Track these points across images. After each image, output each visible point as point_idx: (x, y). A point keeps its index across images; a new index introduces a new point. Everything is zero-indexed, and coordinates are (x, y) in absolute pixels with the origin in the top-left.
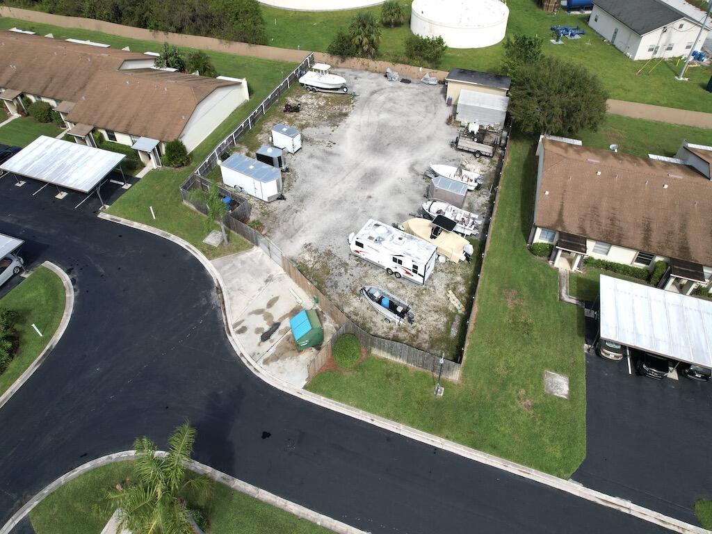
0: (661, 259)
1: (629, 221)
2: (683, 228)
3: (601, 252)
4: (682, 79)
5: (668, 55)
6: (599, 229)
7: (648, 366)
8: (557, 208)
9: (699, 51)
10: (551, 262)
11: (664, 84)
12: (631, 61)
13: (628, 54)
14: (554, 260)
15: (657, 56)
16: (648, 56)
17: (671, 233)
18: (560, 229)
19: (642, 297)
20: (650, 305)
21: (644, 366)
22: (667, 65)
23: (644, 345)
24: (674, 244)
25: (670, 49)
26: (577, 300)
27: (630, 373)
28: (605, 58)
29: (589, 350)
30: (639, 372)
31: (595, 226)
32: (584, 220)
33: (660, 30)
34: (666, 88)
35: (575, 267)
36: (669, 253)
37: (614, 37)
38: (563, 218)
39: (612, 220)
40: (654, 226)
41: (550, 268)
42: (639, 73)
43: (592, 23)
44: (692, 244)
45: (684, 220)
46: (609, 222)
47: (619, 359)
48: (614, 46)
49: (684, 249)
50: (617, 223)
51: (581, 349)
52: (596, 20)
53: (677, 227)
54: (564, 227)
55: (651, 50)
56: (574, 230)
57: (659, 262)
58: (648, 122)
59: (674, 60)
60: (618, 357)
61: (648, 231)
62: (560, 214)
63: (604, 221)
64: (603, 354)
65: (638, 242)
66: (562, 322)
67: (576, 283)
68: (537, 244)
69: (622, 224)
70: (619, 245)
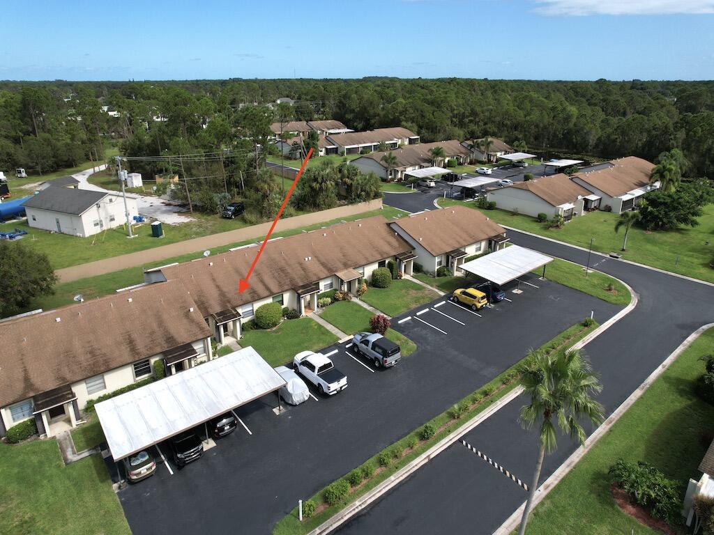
0: (157, 359)
1: (109, 343)
2: (161, 323)
3: (99, 389)
4: (133, 237)
5: (114, 225)
6: (81, 367)
7: (182, 452)
8: (19, 375)
9: (138, 215)
10: (42, 437)
11: (119, 244)
12: (84, 238)
13: (78, 234)
14: (44, 431)
15: (105, 228)
16: (97, 230)
17: (153, 333)
18: (32, 394)
19: (145, 397)
20: (156, 399)
21: (179, 455)
22: (117, 232)
23: (164, 433)
24: (159, 341)
25: (112, 220)
26: (89, 451)
27: (172, 473)
28: (57, 244)
29: (120, 487)
30: (179, 466)
31: (75, 367)
32: (59, 370)
33: (94, 208)
34: (122, 246)
35: (74, 422)
36: (159, 350)
37: (59, 227)
38: (32, 381)
39: (92, 352)
40: (135, 336)
41: (44, 442)
42: (94, 244)
43: (31, 223)
44: (173, 332)
45: (158, 318)
46: (89, 356)
47: (153, 468)
48: (63, 233)
49: (170, 339)
50: (98, 352)
51: (110, 493)
52: (34, 219)
53: (155, 326)
54: (36, 390)
55: (96, 225)
56: (51, 385)
57: (155, 362)
58: (114, 273)
59: (121, 227)
60: (151, 468)
61: (131, 342)
62: (27, 379)
63: (82, 358)
64: (135, 477)
65: (127, 357)
66: (75, 485)
67: (81, 436)
68: (12, 429)
69: (104, 351)
70: (110, 370)
